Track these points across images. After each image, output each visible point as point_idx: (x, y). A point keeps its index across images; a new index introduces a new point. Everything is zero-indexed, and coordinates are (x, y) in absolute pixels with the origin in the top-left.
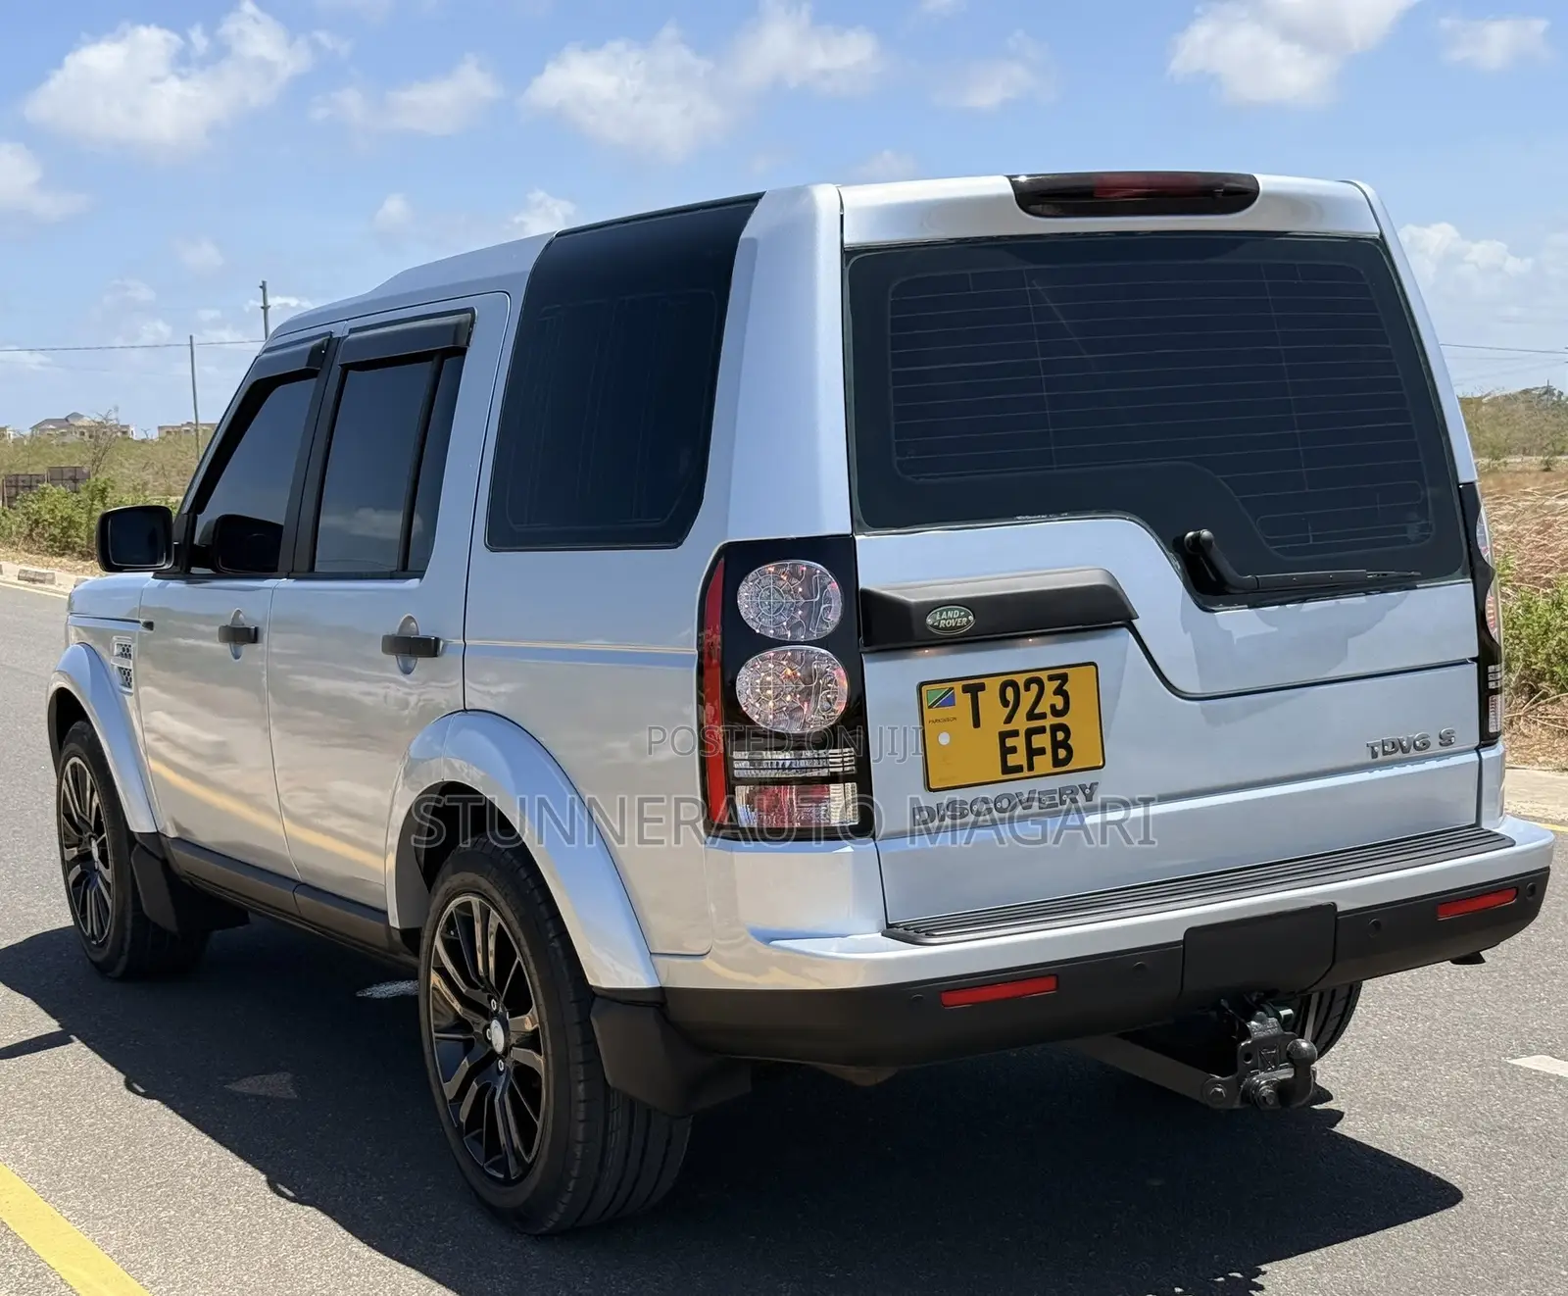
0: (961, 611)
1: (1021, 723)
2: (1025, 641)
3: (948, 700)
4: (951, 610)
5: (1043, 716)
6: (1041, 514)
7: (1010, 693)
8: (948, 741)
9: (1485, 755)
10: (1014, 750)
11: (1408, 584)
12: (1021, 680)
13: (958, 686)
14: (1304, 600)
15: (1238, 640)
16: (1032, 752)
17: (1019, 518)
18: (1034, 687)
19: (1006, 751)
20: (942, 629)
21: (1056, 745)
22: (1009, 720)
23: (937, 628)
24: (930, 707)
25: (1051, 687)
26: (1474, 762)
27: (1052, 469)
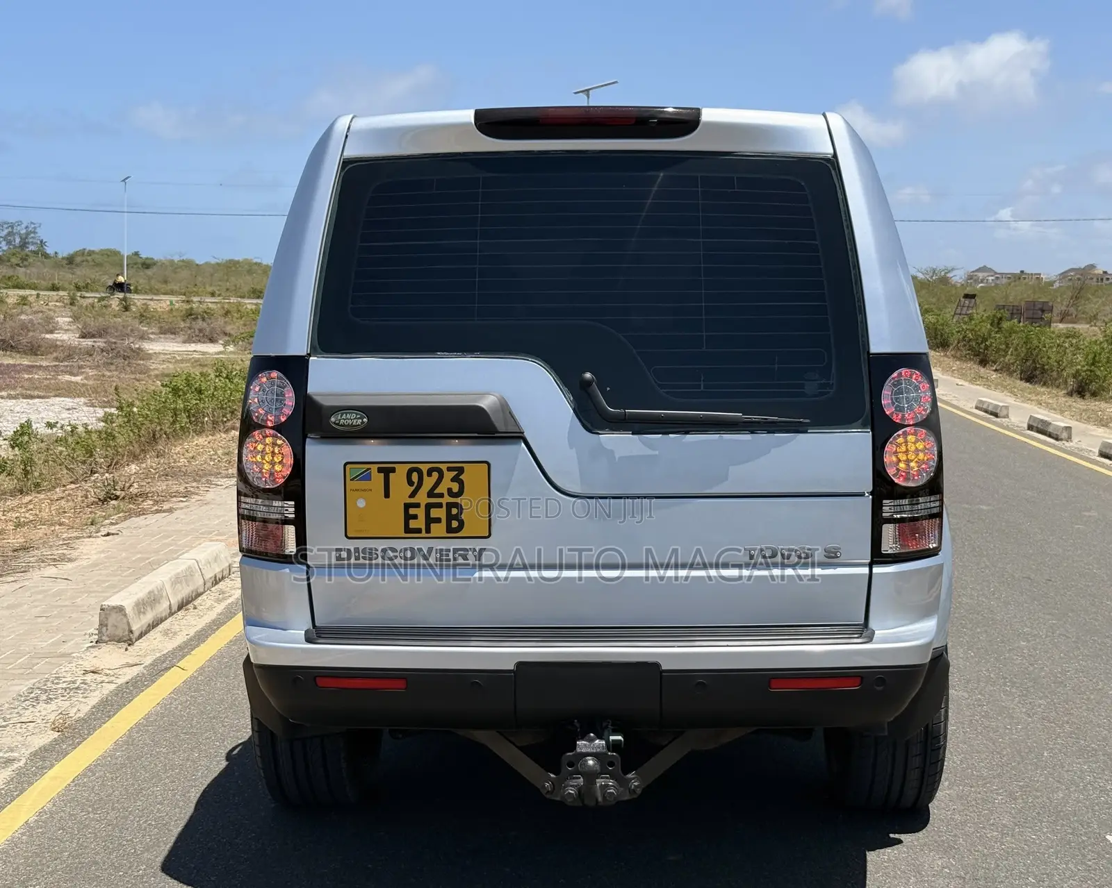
0: (357, 414)
1: (422, 498)
2: (453, 441)
3: (367, 477)
4: (349, 413)
5: (441, 495)
6: (457, 352)
7: (415, 476)
8: (365, 503)
9: (876, 570)
10: (415, 517)
11: (801, 429)
12: (424, 468)
13: (374, 468)
14: (687, 433)
15: (620, 458)
16: (430, 521)
17: (439, 353)
18: (435, 475)
19: (408, 517)
20: (341, 425)
21: (450, 518)
22: (413, 495)
23: (338, 424)
24: (351, 480)
25: (449, 476)
26: (866, 574)
27: (474, 320)
